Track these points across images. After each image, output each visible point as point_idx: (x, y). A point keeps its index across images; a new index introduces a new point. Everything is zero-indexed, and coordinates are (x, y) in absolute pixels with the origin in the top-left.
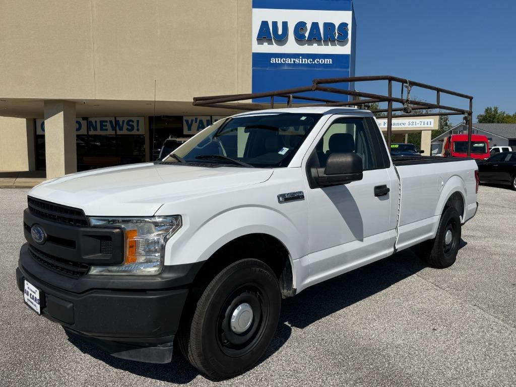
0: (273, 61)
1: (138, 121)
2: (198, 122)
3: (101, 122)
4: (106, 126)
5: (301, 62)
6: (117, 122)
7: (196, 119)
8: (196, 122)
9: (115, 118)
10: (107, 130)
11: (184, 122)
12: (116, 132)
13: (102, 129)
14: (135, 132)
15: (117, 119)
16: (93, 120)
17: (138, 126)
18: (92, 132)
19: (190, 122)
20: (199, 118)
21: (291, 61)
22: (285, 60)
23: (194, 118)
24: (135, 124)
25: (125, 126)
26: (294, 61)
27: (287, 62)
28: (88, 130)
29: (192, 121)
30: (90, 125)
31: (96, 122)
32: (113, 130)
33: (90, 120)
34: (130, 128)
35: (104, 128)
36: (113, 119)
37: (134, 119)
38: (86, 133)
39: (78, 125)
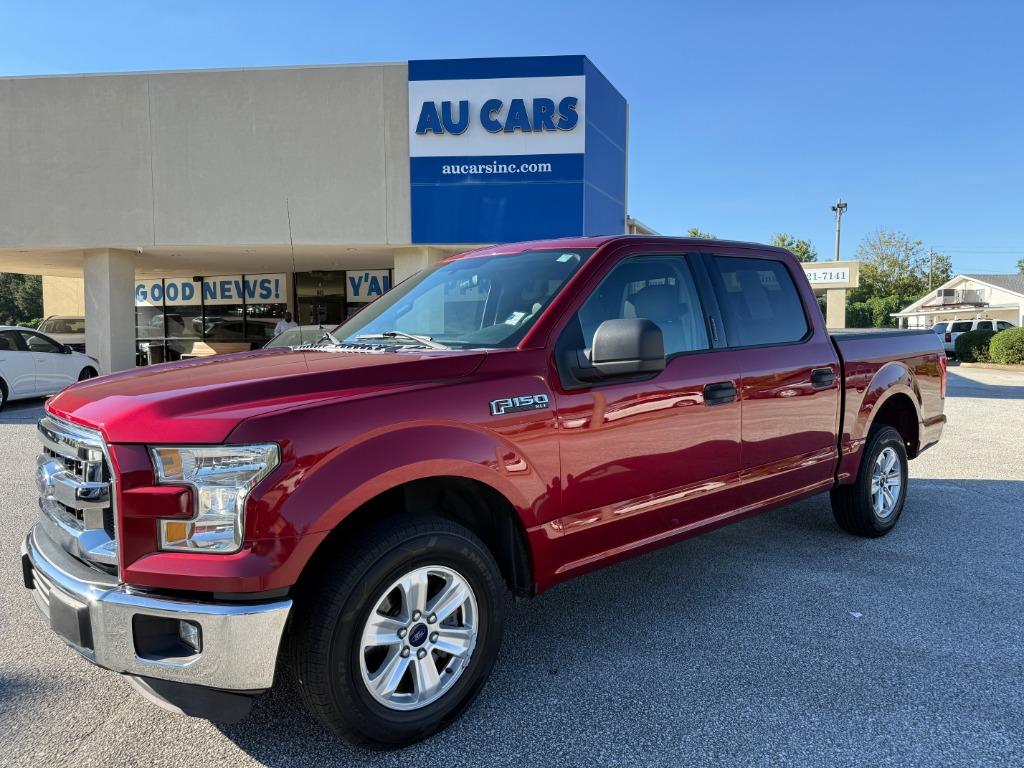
0: (446, 170)
1: (277, 281)
2: (369, 280)
3: (223, 284)
4: (229, 290)
5: (495, 171)
6: (245, 283)
7: (367, 275)
8: (366, 280)
9: (243, 277)
10: (230, 297)
11: (349, 282)
12: (244, 301)
13: (223, 296)
14: (272, 300)
15: (247, 278)
16: (210, 281)
17: (277, 289)
18: (209, 302)
19: (357, 281)
20: (372, 274)
21: (478, 170)
22: (467, 167)
23: (363, 274)
24: (272, 286)
25: (258, 291)
26: (483, 170)
27: (471, 172)
28: (203, 297)
29: (360, 278)
30: (205, 288)
31: (215, 284)
32: (239, 297)
33: (205, 281)
34: (265, 292)
35: (227, 294)
36: (240, 279)
37: (272, 278)
38: (200, 303)
39: (188, 290)
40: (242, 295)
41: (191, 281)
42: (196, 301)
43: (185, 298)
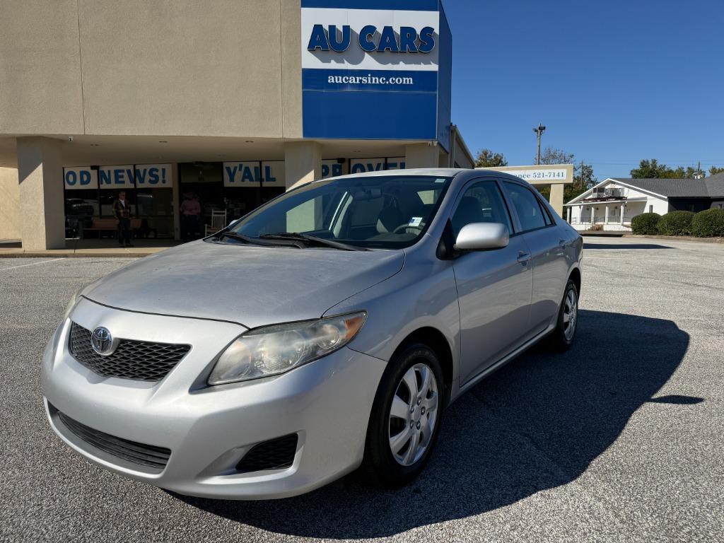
0: (331, 80)
1: (164, 170)
2: (243, 169)
3: (116, 172)
4: (122, 177)
5: (369, 82)
6: (136, 172)
7: (241, 166)
8: (240, 170)
9: (134, 166)
10: (123, 182)
11: (225, 171)
12: (135, 186)
13: (117, 182)
14: (159, 185)
15: (137, 167)
16: (105, 169)
17: (164, 177)
18: (104, 186)
19: (232, 171)
20: (245, 165)
21: (356, 81)
22: (347, 78)
23: (237, 165)
24: (160, 174)
25: (148, 177)
26: (361, 81)
27: (350, 82)
28: (99, 183)
29: (235, 168)
30: (101, 176)
31: (109, 171)
32: (131, 182)
33: (101, 169)
34: (153, 179)
35: (120, 180)
36: (131, 168)
37: (160, 167)
38: (96, 187)
39: (85, 178)
40: (133, 181)
41: (88, 169)
42: (93, 185)
43: (83, 183)
